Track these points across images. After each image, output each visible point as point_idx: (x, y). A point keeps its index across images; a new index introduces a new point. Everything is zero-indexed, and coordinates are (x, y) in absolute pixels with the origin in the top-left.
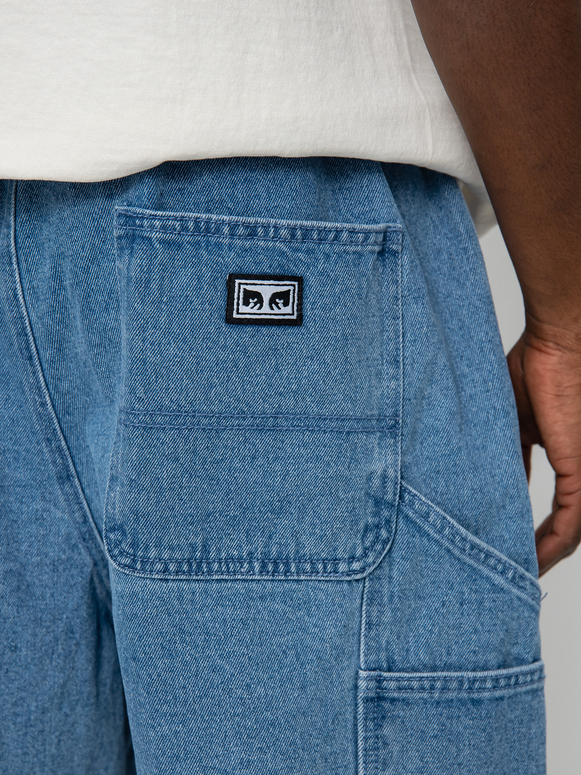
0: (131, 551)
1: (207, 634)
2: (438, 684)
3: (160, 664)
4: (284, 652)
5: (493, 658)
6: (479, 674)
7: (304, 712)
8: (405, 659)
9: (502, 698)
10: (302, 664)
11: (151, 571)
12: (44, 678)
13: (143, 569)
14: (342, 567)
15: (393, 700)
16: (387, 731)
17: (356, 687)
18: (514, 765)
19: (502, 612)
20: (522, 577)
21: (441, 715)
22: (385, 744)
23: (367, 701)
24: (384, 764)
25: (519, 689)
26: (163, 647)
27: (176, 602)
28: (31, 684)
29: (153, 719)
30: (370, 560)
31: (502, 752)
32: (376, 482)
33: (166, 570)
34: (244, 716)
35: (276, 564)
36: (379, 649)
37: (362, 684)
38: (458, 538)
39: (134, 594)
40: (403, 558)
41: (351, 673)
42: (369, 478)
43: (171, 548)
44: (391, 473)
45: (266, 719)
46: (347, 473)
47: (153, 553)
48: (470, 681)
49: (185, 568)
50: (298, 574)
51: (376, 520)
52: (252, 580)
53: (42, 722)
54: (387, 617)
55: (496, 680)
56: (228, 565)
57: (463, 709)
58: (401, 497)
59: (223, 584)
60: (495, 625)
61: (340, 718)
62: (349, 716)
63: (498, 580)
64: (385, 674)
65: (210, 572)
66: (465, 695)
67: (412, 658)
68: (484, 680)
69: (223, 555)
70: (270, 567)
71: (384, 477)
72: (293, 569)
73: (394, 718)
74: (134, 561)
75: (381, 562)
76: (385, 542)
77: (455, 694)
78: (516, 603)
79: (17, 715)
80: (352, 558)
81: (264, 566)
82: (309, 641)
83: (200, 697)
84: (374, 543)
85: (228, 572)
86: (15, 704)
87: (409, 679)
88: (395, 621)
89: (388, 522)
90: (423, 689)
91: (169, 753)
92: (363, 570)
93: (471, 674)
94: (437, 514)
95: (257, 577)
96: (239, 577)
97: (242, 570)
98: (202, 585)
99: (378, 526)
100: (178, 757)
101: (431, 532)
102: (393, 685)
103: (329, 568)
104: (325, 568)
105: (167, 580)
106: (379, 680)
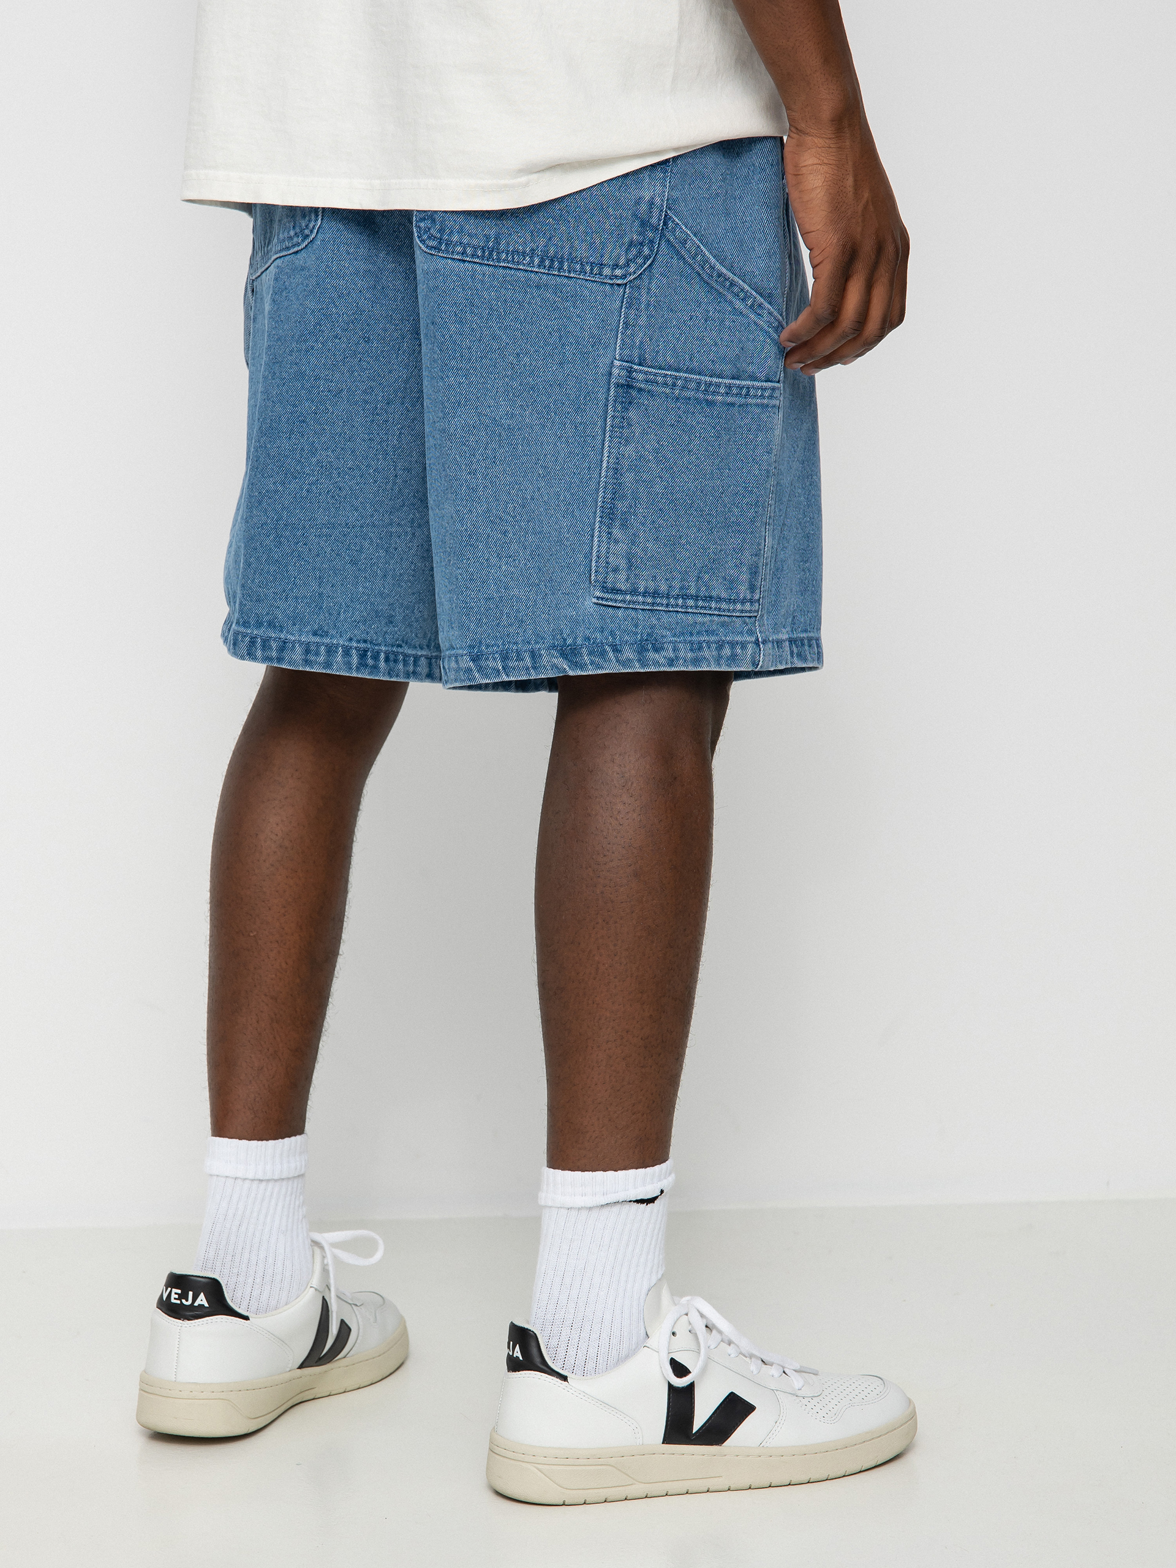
0: (438, 235)
1: (491, 309)
2: (679, 383)
3: (453, 328)
4: (550, 333)
5: (728, 369)
6: (715, 380)
7: (559, 384)
8: (654, 358)
9: (733, 404)
10: (563, 345)
11: (453, 252)
12: (390, 372)
13: (447, 251)
14: (607, 271)
15: (640, 390)
16: (632, 414)
17: (610, 374)
18: (739, 464)
19: (740, 332)
20: (760, 305)
21: (679, 409)
22: (630, 425)
23: (618, 386)
24: (626, 440)
25: (750, 400)
26: (456, 315)
27: (469, 280)
28: (379, 376)
29: (442, 371)
30: (632, 270)
31: (729, 450)
32: (644, 207)
33: (464, 253)
34: (512, 379)
35: (552, 261)
36: (632, 347)
37: (615, 371)
38: (707, 266)
39: (437, 271)
40: (661, 275)
41: (608, 361)
42: (638, 202)
43: (470, 235)
44: (658, 200)
45: (528, 384)
46: (617, 193)
47: (455, 238)
48: (706, 384)
49: (479, 253)
50: (569, 272)
51: (641, 239)
52: (531, 271)
53: (387, 413)
54: (643, 320)
55: (730, 387)
56: (513, 257)
57: (698, 407)
58: (665, 224)
59: (508, 271)
60: (732, 341)
61: (593, 396)
62: (601, 396)
63: (738, 304)
64: (636, 367)
65: (499, 260)
66: (701, 396)
67: (660, 359)
68: (718, 385)
69: (511, 249)
70: (547, 263)
71: (651, 203)
72: (565, 267)
73: (639, 405)
74: (440, 243)
75: (641, 274)
76: (647, 258)
77: (693, 393)
78: (753, 327)
79: (366, 402)
80: (616, 266)
81: (542, 261)
82: (571, 328)
83: (481, 357)
84: (636, 256)
85: (513, 262)
86: (365, 392)
87: (655, 374)
88: (649, 326)
89: (651, 242)
90: (665, 384)
91: (453, 399)
92: (624, 277)
93: (708, 379)
94: (694, 243)
95: (535, 269)
96: (521, 267)
97: (524, 262)
98: (491, 269)
99: (641, 244)
100: (459, 403)
101: (686, 256)
102: (641, 377)
103: (596, 270)
104: (592, 270)
105: (464, 261)
106: (630, 371)
